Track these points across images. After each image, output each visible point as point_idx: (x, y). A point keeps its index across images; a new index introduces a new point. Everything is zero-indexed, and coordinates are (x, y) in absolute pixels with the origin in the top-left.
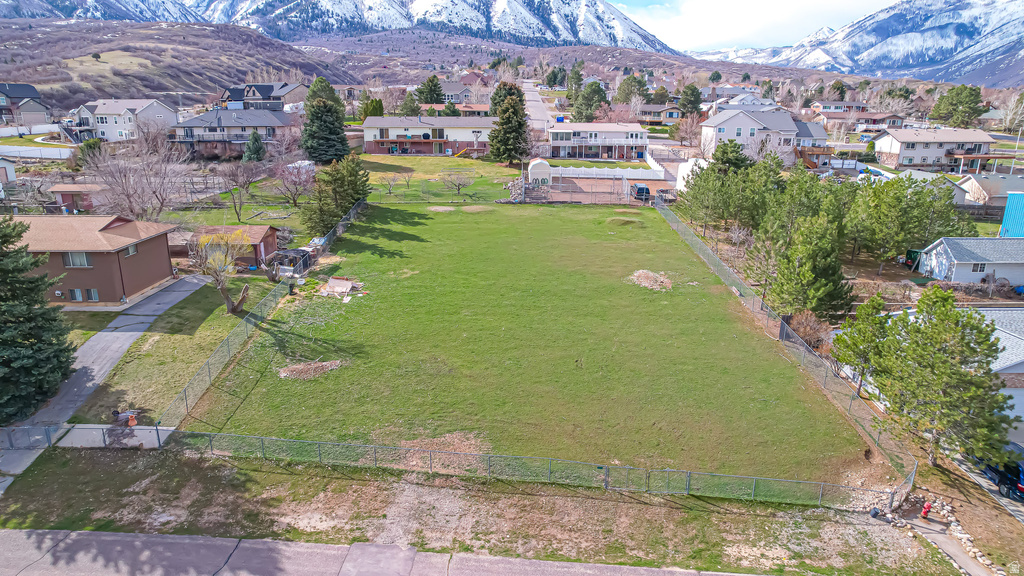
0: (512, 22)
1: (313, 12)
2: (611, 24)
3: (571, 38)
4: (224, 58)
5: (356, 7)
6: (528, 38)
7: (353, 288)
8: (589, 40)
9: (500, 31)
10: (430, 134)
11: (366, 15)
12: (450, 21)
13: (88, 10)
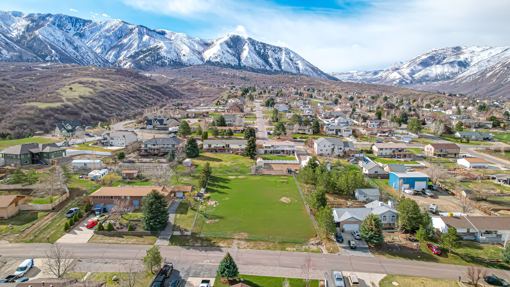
0: (251, 62)
1: (157, 57)
2: (297, 62)
3: (278, 69)
4: (121, 85)
5: (177, 54)
6: (258, 69)
7: (216, 203)
8: (287, 70)
9: (245, 66)
10: (225, 146)
11: (182, 58)
12: (221, 61)
13: (53, 57)
